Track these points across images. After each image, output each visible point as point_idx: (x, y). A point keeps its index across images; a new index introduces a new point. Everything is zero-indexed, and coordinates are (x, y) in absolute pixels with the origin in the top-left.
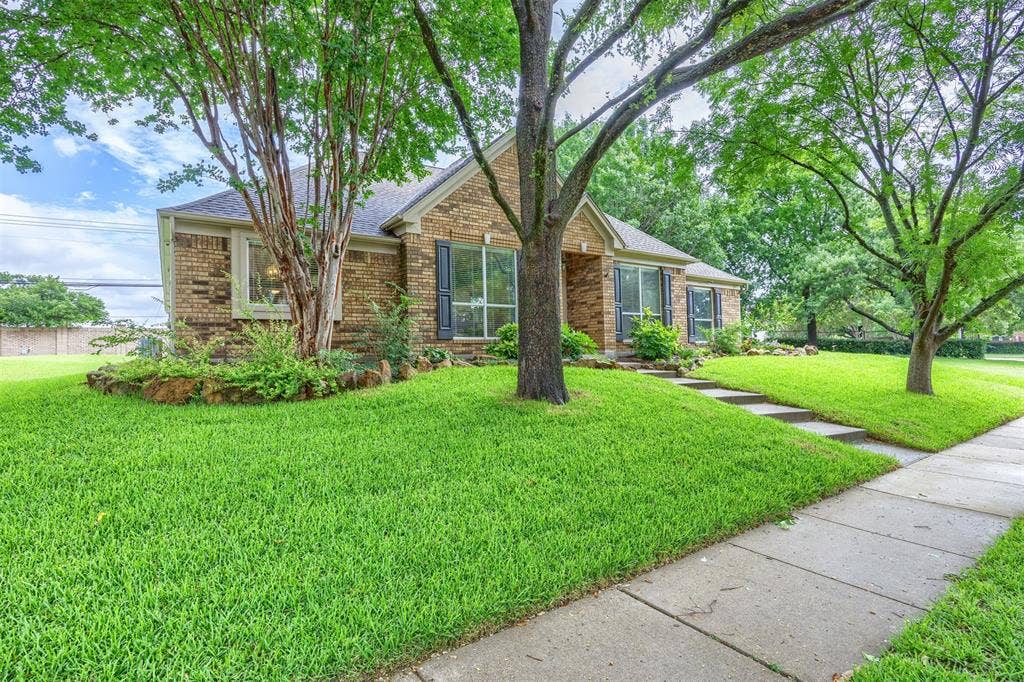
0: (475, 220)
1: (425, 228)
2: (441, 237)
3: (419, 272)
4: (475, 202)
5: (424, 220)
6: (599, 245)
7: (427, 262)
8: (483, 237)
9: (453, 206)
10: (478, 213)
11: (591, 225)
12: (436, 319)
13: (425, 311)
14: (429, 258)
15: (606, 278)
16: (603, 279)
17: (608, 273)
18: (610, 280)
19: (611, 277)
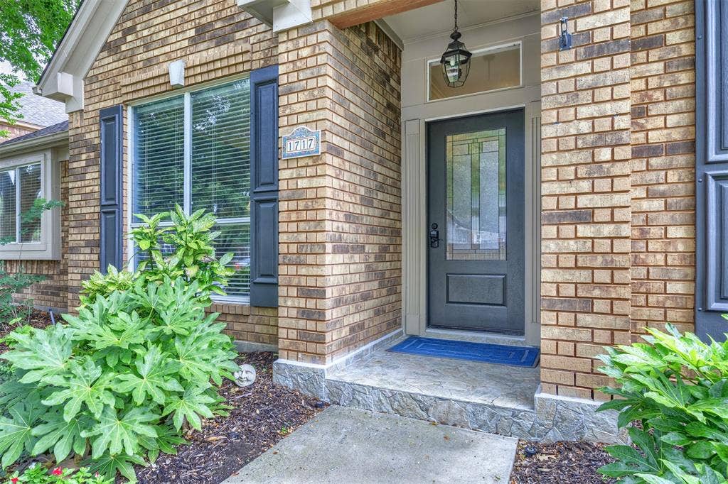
3: (82, 176)
7: (92, 156)
12: (99, 257)
13: (88, 244)
14: (94, 148)
15: (568, 56)
16: (549, 59)
17: (584, 23)
18: (595, 51)
19: (600, 36)
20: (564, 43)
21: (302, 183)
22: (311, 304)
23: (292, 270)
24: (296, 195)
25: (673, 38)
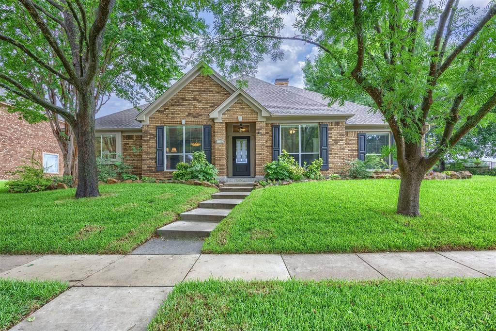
0: (178, 114)
1: (151, 122)
2: (158, 125)
3: (148, 141)
4: (178, 105)
5: (151, 118)
6: (254, 116)
7: (152, 136)
8: (181, 121)
9: (165, 109)
10: (179, 111)
11: (248, 105)
12: (156, 162)
13: (150, 158)
14: (153, 135)
15: (259, 135)
16: (257, 135)
17: (261, 131)
18: (262, 135)
19: (262, 133)
20: (258, 133)
21: (220, 148)
22: (222, 167)
23: (218, 162)
24: (219, 150)
25: (270, 133)
